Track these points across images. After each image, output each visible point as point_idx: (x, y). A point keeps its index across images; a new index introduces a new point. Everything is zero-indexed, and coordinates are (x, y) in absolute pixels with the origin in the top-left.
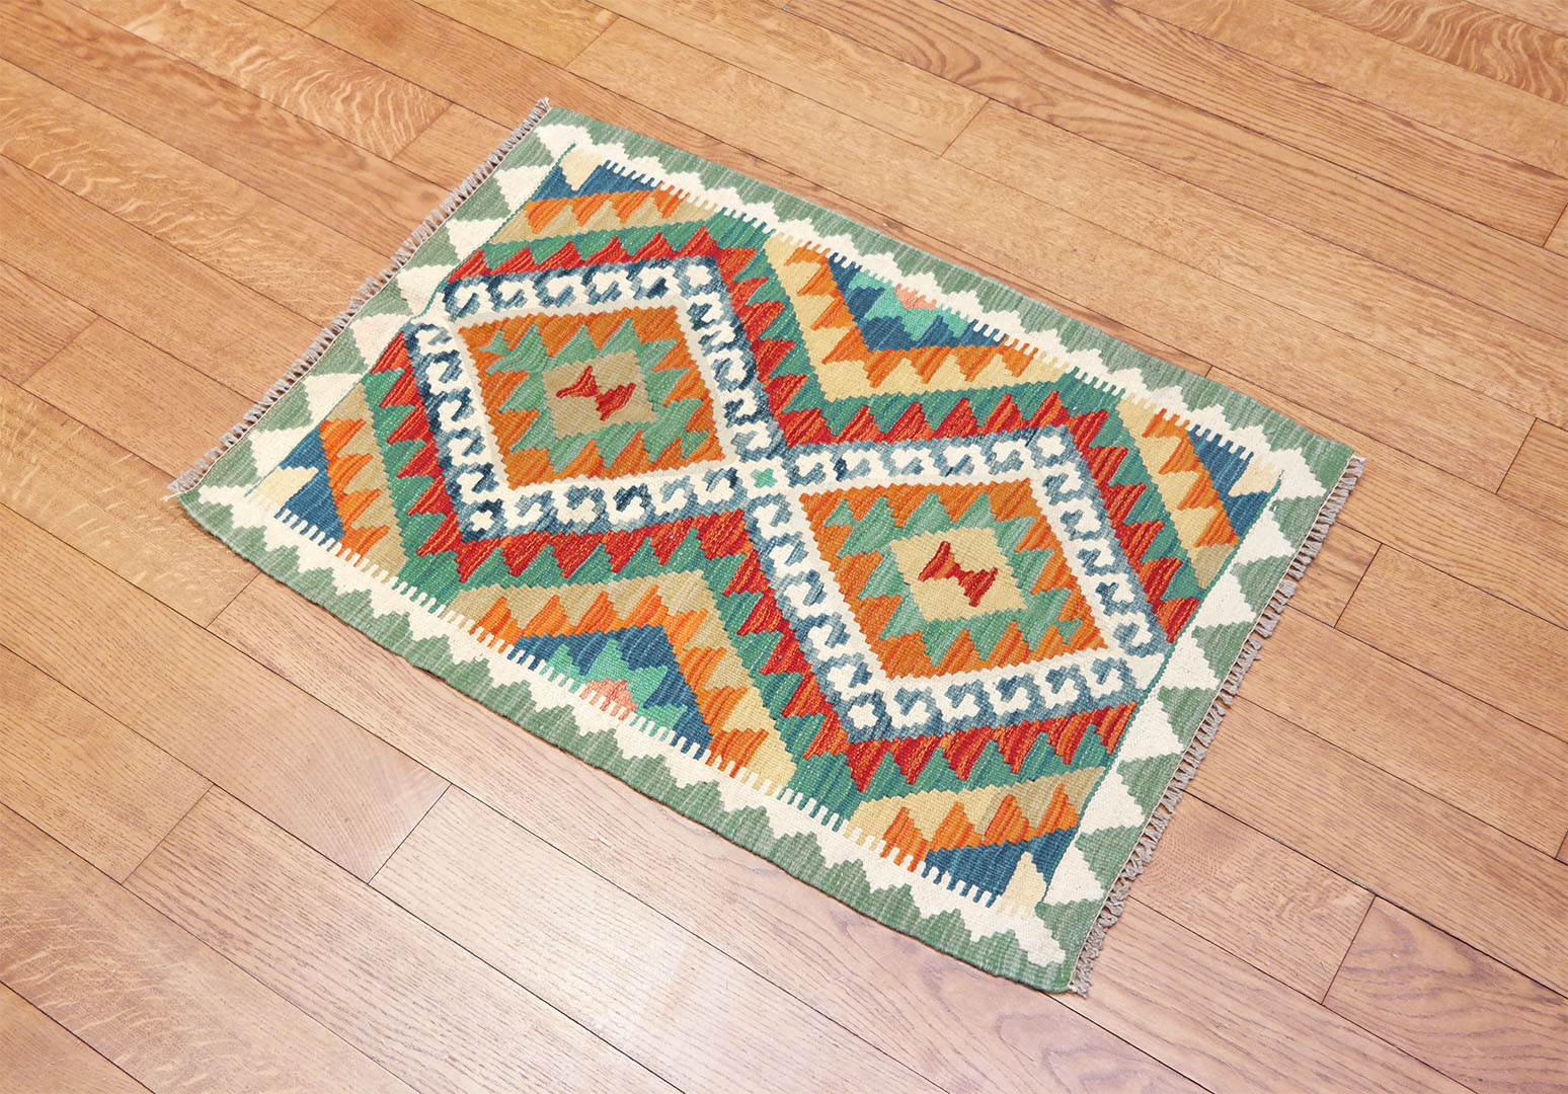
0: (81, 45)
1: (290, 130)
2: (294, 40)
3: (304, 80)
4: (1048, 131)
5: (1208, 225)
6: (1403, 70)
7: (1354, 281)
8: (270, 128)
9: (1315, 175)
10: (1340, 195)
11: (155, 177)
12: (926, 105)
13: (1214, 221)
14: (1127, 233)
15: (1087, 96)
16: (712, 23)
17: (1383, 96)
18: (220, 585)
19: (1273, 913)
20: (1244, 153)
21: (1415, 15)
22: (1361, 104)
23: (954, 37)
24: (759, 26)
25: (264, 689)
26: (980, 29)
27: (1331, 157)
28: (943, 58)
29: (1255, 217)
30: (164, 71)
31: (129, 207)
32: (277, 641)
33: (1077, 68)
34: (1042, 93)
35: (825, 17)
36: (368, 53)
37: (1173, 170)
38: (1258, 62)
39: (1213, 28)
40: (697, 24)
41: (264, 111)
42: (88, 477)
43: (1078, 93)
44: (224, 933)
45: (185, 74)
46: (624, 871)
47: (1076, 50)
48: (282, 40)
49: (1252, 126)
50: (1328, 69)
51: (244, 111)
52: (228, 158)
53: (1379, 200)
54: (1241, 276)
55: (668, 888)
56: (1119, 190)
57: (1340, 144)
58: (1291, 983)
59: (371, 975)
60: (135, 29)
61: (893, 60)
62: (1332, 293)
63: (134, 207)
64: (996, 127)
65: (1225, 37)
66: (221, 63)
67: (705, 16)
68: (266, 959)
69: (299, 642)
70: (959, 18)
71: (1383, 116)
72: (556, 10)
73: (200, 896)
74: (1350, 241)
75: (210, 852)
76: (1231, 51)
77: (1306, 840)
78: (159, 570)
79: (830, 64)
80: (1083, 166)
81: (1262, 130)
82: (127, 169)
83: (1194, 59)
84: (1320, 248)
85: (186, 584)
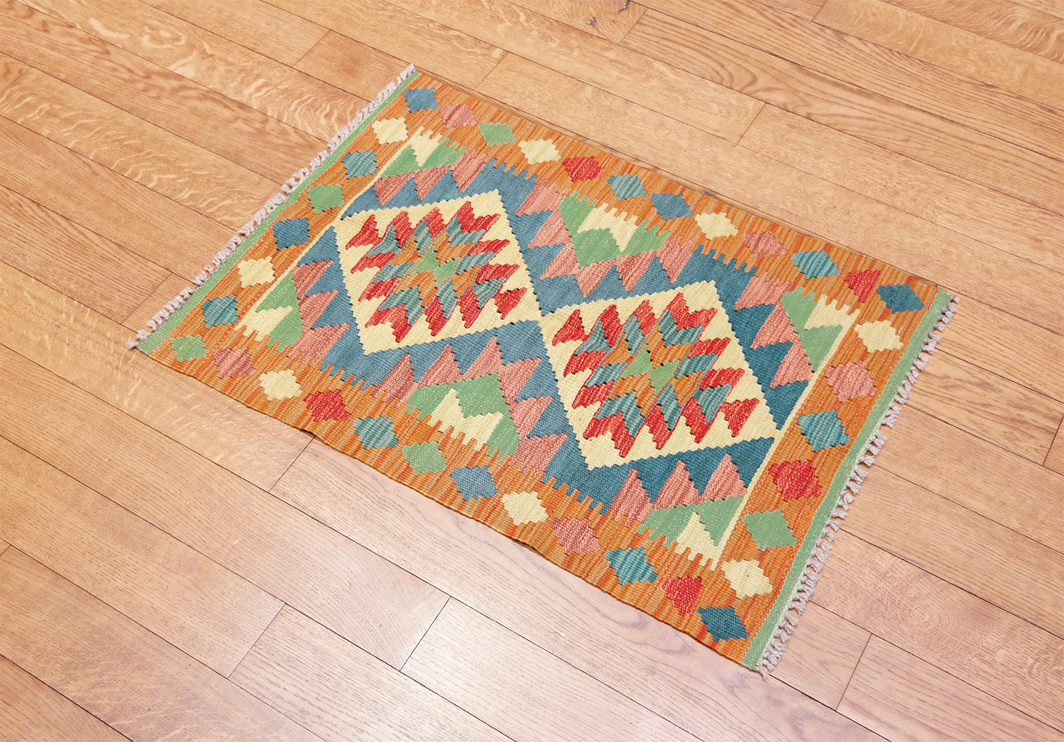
0: (139, 81)
1: (291, 138)
2: (287, 75)
3: (296, 102)
4: (807, 124)
5: (924, 186)
6: (1043, 74)
7: (1028, 222)
8: (277, 137)
9: (993, 149)
10: (1011, 162)
11: (200, 173)
12: (722, 108)
13: (928, 183)
14: (869, 194)
15: (832, 99)
16: (572, 55)
17: (1033, 92)
18: (276, 461)
19: (1025, 670)
20: (942, 135)
21: (1048, 35)
22: (1017, 98)
23: (737, 61)
24: (604, 57)
25: (313, 533)
26: (754, 54)
27: (1002, 136)
28: (731, 76)
29: (955, 180)
30: (199, 99)
31: (185, 195)
32: (319, 499)
33: (822, 80)
34: (800, 98)
35: (647, 49)
36: (339, 82)
37: (896, 148)
38: (946, 71)
39: (912, 48)
40: (562, 57)
41: (271, 125)
42: (176, 387)
43: (825, 97)
44: (302, 711)
45: (214, 100)
46: (576, 655)
47: (820, 67)
48: (278, 74)
49: (945, 116)
50: (993, 74)
51: (257, 125)
52: (250, 159)
53: (1039, 165)
54: (950, 221)
55: (608, 666)
56: (860, 164)
57: (1008, 127)
58: (1044, 721)
59: (409, 737)
60: (176, 69)
61: (697, 78)
62: (1013, 231)
63: (188, 194)
64: (772, 123)
65: (921, 54)
66: (238, 91)
67: (567, 51)
68: (335, 729)
69: (335, 499)
70: (738, 47)
71: (1034, 106)
72: (464, 49)
73: (284, 685)
74: (1022, 194)
75: (288, 653)
76: (926, 64)
77: (1042, 617)
78: (232, 452)
79: (654, 82)
80: (834, 148)
81: (953, 119)
82: (180, 168)
83: (901, 71)
84: (1001, 200)
85: (251, 461)
